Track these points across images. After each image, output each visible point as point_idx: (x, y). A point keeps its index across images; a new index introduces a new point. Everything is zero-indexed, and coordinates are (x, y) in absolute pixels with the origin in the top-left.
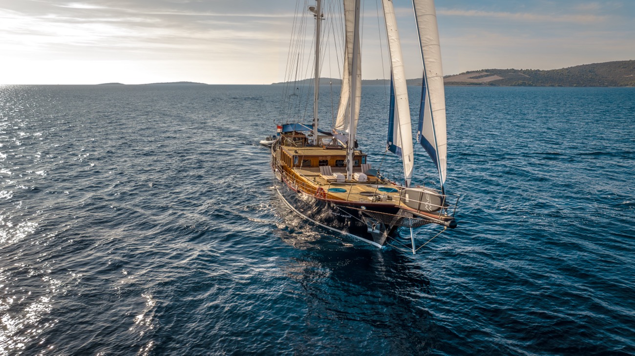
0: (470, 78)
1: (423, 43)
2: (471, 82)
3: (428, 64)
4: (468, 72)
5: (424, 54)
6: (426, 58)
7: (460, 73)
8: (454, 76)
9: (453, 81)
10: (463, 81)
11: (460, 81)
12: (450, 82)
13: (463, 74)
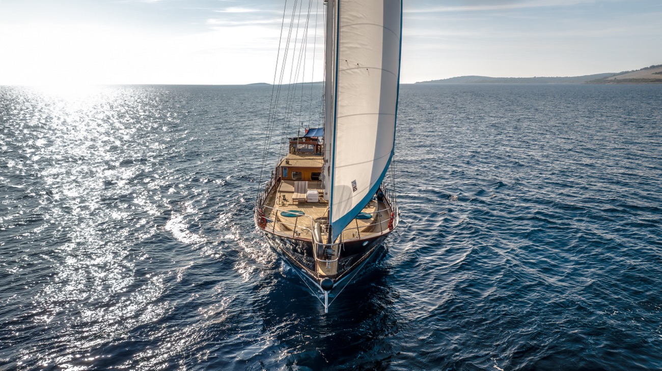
0: (656, 73)
1: (343, 22)
2: (657, 78)
3: (343, 51)
4: (653, 67)
5: (341, 37)
6: (343, 43)
7: (642, 68)
8: (633, 71)
9: (631, 77)
10: (645, 78)
11: (641, 78)
12: (627, 79)
13: (646, 69)
